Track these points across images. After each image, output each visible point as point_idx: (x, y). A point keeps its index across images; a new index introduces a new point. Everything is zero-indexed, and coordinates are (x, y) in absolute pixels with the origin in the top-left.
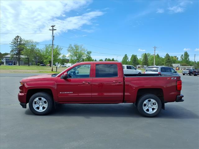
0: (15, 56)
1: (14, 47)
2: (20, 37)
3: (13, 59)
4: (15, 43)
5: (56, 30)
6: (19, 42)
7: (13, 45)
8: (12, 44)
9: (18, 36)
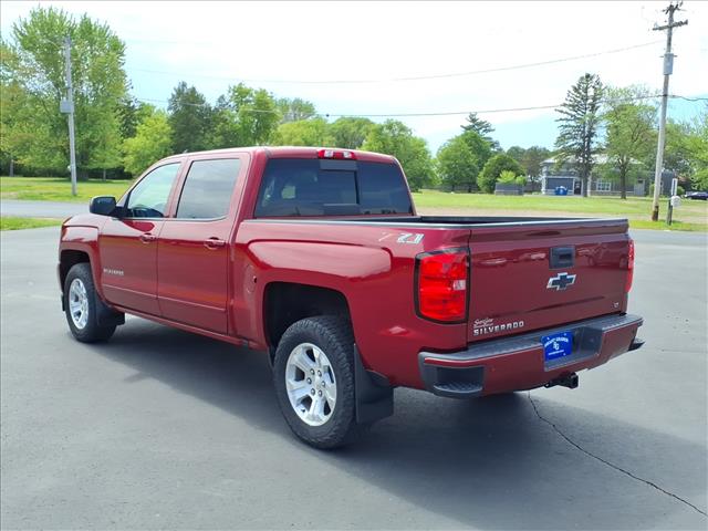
0: (571, 158)
1: (573, 123)
2: (594, 80)
3: (564, 170)
4: (573, 106)
5: (686, 23)
6: (590, 101)
7: (565, 116)
8: (565, 109)
9: (588, 76)
